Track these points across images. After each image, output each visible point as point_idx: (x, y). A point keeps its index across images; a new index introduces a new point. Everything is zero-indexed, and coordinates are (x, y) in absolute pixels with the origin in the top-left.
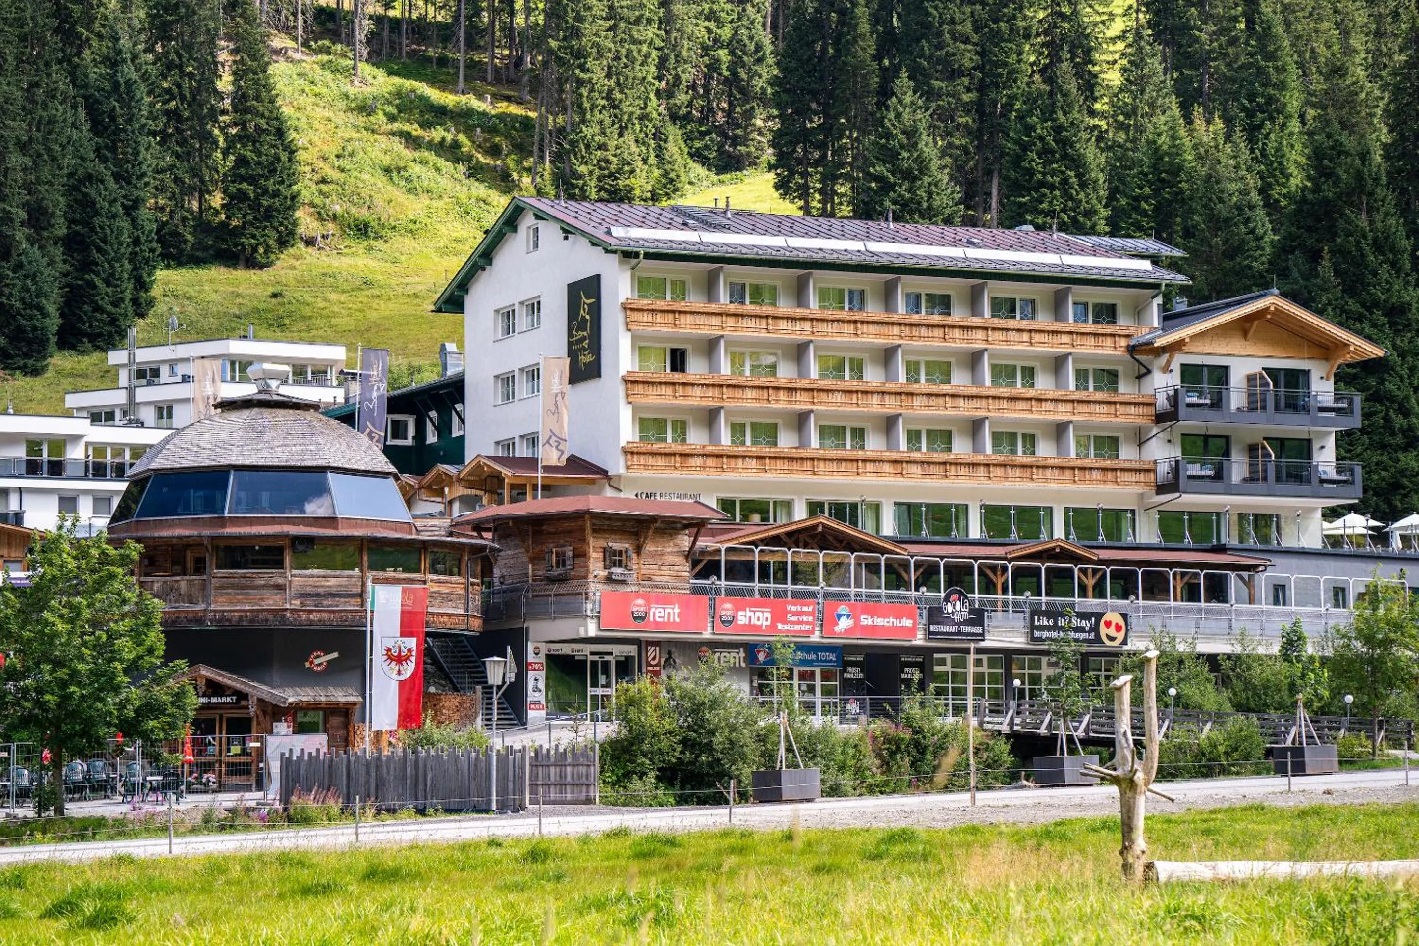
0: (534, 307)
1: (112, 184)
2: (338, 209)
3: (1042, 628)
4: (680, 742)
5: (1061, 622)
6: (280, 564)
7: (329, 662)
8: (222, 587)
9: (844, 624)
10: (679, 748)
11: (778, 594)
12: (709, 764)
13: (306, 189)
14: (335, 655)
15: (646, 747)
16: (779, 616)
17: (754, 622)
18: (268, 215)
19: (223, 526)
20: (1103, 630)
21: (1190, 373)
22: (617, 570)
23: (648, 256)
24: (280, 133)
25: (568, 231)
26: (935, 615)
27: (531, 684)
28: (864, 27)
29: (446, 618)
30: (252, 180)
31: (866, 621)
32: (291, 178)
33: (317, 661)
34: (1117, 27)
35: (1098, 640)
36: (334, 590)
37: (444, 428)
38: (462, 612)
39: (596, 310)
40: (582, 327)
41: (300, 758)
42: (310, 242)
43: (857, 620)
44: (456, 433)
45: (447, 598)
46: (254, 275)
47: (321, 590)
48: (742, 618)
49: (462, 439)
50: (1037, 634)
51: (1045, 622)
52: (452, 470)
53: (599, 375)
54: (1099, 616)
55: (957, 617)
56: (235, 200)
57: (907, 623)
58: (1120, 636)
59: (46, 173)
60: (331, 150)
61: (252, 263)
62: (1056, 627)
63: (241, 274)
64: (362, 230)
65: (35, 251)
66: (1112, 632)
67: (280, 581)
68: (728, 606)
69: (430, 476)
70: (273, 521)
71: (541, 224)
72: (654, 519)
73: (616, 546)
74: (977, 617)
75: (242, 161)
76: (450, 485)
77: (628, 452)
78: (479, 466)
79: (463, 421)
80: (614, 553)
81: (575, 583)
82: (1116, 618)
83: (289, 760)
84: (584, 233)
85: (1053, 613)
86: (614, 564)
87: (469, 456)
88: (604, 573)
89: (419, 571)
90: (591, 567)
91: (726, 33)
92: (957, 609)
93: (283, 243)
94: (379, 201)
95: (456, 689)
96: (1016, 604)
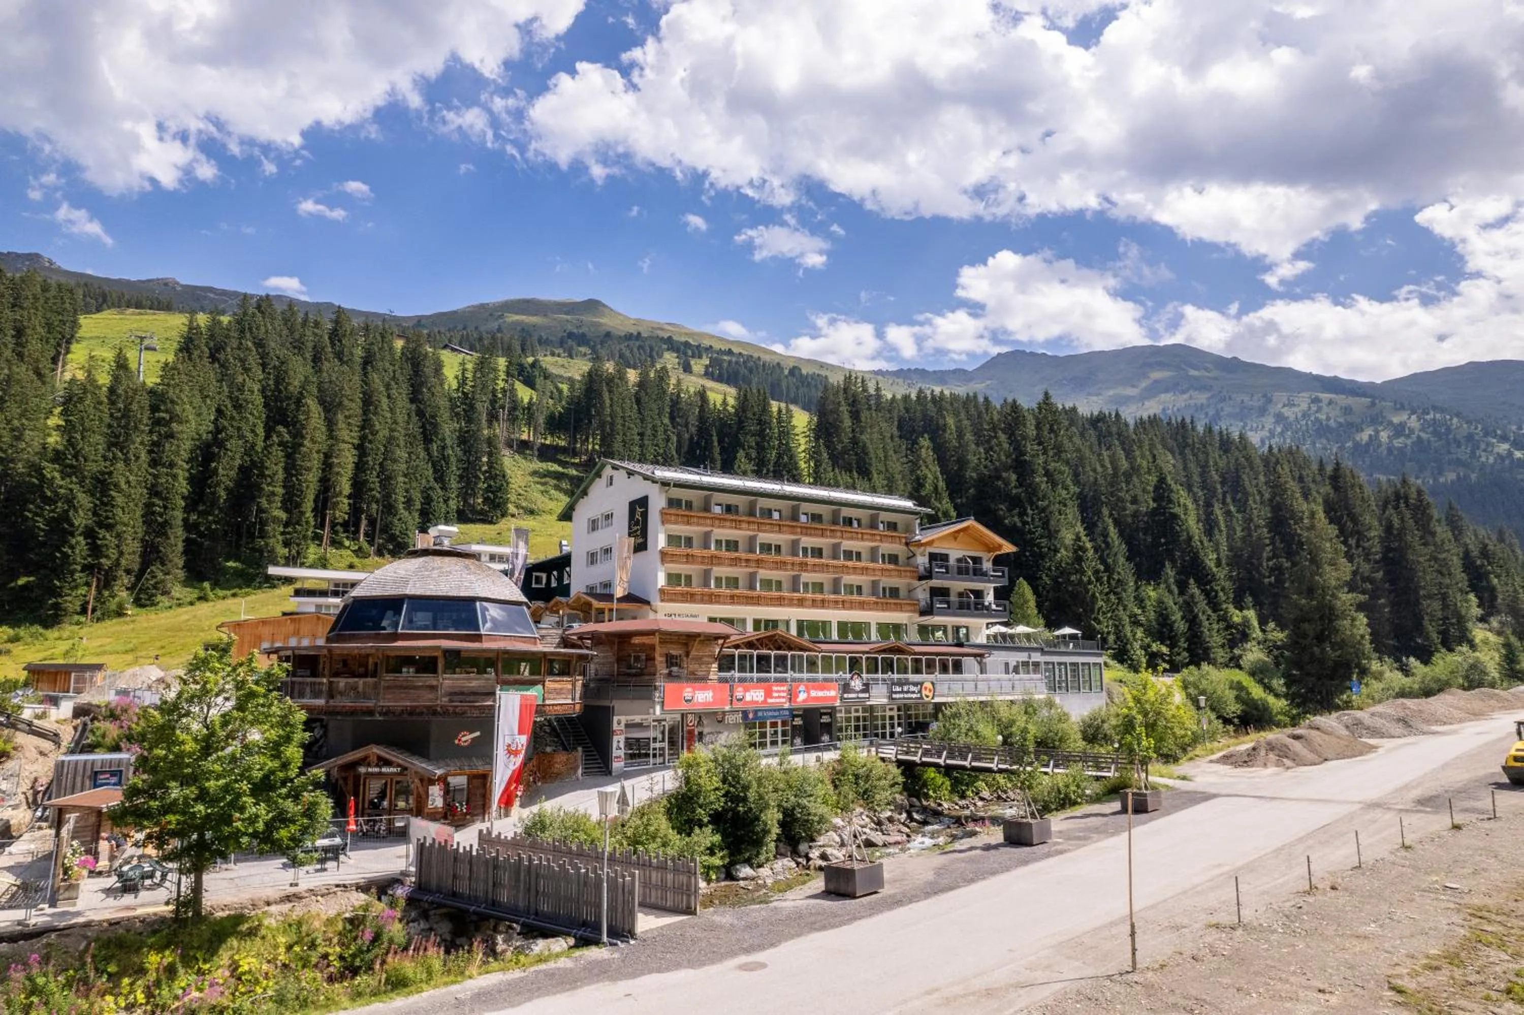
0: (609, 517)
1: (439, 491)
2: (524, 504)
3: (896, 693)
4: (723, 796)
5: (905, 688)
6: (434, 671)
7: (473, 739)
8: (388, 688)
9: (802, 696)
10: (723, 799)
11: (767, 680)
12: (745, 812)
13: (512, 497)
14: (478, 734)
15: (701, 801)
16: (768, 694)
17: (755, 699)
18: (499, 505)
19: (395, 640)
20: (924, 692)
21: (933, 557)
22: (675, 669)
23: (676, 485)
24: (504, 476)
25: (630, 473)
26: (846, 688)
27: (615, 745)
28: (716, 444)
29: (558, 708)
30: (492, 492)
31: (813, 694)
32: (507, 492)
33: (464, 739)
34: (802, 448)
35: (921, 698)
36: (475, 690)
37: (560, 579)
38: (570, 701)
39: (645, 515)
40: (637, 523)
41: (432, 845)
42: (513, 516)
43: (809, 694)
44: (566, 582)
45: (559, 692)
46: (491, 527)
47: (465, 690)
48: (748, 698)
49: (569, 585)
50: (894, 696)
51: (898, 689)
52: (563, 599)
53: (646, 549)
54: (921, 684)
55: (857, 689)
56: (486, 500)
57: (833, 693)
58: (931, 695)
59: (414, 484)
60: (523, 484)
61: (491, 522)
62: (902, 692)
63: (487, 526)
64: (532, 512)
65: (407, 514)
66: (927, 693)
67: (435, 683)
68: (740, 689)
69: (552, 602)
70: (434, 637)
71: (615, 473)
72: (698, 635)
73: (673, 652)
74: (866, 688)
75: (490, 486)
76: (562, 608)
77: (662, 591)
78: (579, 598)
79: (569, 576)
80: (672, 657)
81: (647, 678)
82: (928, 685)
83: (423, 845)
84: (639, 473)
85: (901, 683)
86: (672, 665)
87: (573, 592)
88: (666, 671)
89: (540, 674)
90: (659, 668)
91: (661, 451)
92: (857, 684)
93: (503, 516)
94: (539, 503)
95: (565, 749)
96: (884, 680)
